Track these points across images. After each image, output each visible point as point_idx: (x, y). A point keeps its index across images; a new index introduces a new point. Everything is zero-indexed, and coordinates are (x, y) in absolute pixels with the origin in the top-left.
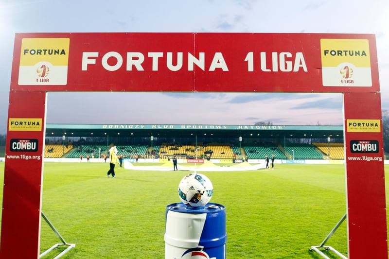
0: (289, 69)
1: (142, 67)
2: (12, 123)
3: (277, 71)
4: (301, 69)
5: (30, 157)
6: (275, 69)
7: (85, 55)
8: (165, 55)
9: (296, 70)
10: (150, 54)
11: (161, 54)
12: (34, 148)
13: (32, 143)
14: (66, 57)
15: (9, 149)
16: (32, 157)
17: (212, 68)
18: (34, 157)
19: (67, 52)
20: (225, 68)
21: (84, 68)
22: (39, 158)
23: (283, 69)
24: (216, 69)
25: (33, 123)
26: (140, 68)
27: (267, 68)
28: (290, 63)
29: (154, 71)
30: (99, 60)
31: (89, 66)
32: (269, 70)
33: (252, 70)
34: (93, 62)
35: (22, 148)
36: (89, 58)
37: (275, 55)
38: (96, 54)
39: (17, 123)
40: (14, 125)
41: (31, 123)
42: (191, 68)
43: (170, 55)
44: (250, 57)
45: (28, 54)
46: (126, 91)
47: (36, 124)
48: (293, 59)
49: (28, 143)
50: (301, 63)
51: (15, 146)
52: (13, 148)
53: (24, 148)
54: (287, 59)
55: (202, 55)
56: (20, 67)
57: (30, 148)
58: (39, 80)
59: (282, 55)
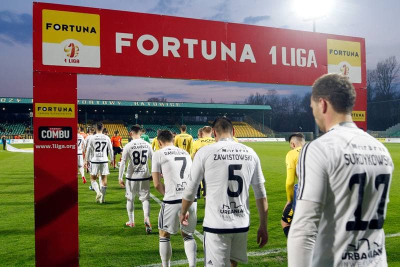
0: (304, 65)
1: (178, 54)
2: (39, 108)
3: (294, 65)
4: (313, 64)
5: (63, 147)
6: (293, 64)
7: (119, 36)
8: (200, 43)
9: (309, 65)
10: (186, 41)
11: (196, 42)
12: (68, 137)
13: (65, 131)
14: (97, 36)
15: (38, 137)
16: (66, 146)
17: (242, 60)
18: (68, 146)
19: (98, 30)
20: (253, 61)
21: (119, 50)
22: (74, 147)
23: (299, 64)
24: (246, 60)
25: (64, 109)
26: (176, 55)
27: (287, 63)
28: (304, 59)
29: (190, 59)
30: (134, 42)
31: (123, 48)
32: (289, 65)
33: (275, 64)
34: (128, 44)
35: (53, 137)
36: (123, 39)
37: (293, 50)
38: (130, 36)
39: (45, 109)
40: (41, 111)
41: (63, 110)
42: (224, 58)
43: (204, 43)
44: (273, 51)
45: (51, 29)
46: (163, 78)
47: (68, 110)
48: (306, 56)
49: (60, 131)
50: (312, 60)
51: (45, 134)
52: (43, 137)
53: (56, 137)
54: (302, 55)
55: (233, 45)
56: (43, 43)
57: (63, 137)
58: (68, 61)
59: (299, 51)
